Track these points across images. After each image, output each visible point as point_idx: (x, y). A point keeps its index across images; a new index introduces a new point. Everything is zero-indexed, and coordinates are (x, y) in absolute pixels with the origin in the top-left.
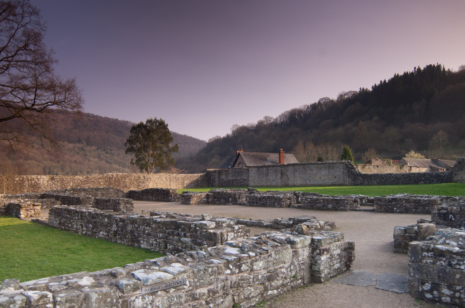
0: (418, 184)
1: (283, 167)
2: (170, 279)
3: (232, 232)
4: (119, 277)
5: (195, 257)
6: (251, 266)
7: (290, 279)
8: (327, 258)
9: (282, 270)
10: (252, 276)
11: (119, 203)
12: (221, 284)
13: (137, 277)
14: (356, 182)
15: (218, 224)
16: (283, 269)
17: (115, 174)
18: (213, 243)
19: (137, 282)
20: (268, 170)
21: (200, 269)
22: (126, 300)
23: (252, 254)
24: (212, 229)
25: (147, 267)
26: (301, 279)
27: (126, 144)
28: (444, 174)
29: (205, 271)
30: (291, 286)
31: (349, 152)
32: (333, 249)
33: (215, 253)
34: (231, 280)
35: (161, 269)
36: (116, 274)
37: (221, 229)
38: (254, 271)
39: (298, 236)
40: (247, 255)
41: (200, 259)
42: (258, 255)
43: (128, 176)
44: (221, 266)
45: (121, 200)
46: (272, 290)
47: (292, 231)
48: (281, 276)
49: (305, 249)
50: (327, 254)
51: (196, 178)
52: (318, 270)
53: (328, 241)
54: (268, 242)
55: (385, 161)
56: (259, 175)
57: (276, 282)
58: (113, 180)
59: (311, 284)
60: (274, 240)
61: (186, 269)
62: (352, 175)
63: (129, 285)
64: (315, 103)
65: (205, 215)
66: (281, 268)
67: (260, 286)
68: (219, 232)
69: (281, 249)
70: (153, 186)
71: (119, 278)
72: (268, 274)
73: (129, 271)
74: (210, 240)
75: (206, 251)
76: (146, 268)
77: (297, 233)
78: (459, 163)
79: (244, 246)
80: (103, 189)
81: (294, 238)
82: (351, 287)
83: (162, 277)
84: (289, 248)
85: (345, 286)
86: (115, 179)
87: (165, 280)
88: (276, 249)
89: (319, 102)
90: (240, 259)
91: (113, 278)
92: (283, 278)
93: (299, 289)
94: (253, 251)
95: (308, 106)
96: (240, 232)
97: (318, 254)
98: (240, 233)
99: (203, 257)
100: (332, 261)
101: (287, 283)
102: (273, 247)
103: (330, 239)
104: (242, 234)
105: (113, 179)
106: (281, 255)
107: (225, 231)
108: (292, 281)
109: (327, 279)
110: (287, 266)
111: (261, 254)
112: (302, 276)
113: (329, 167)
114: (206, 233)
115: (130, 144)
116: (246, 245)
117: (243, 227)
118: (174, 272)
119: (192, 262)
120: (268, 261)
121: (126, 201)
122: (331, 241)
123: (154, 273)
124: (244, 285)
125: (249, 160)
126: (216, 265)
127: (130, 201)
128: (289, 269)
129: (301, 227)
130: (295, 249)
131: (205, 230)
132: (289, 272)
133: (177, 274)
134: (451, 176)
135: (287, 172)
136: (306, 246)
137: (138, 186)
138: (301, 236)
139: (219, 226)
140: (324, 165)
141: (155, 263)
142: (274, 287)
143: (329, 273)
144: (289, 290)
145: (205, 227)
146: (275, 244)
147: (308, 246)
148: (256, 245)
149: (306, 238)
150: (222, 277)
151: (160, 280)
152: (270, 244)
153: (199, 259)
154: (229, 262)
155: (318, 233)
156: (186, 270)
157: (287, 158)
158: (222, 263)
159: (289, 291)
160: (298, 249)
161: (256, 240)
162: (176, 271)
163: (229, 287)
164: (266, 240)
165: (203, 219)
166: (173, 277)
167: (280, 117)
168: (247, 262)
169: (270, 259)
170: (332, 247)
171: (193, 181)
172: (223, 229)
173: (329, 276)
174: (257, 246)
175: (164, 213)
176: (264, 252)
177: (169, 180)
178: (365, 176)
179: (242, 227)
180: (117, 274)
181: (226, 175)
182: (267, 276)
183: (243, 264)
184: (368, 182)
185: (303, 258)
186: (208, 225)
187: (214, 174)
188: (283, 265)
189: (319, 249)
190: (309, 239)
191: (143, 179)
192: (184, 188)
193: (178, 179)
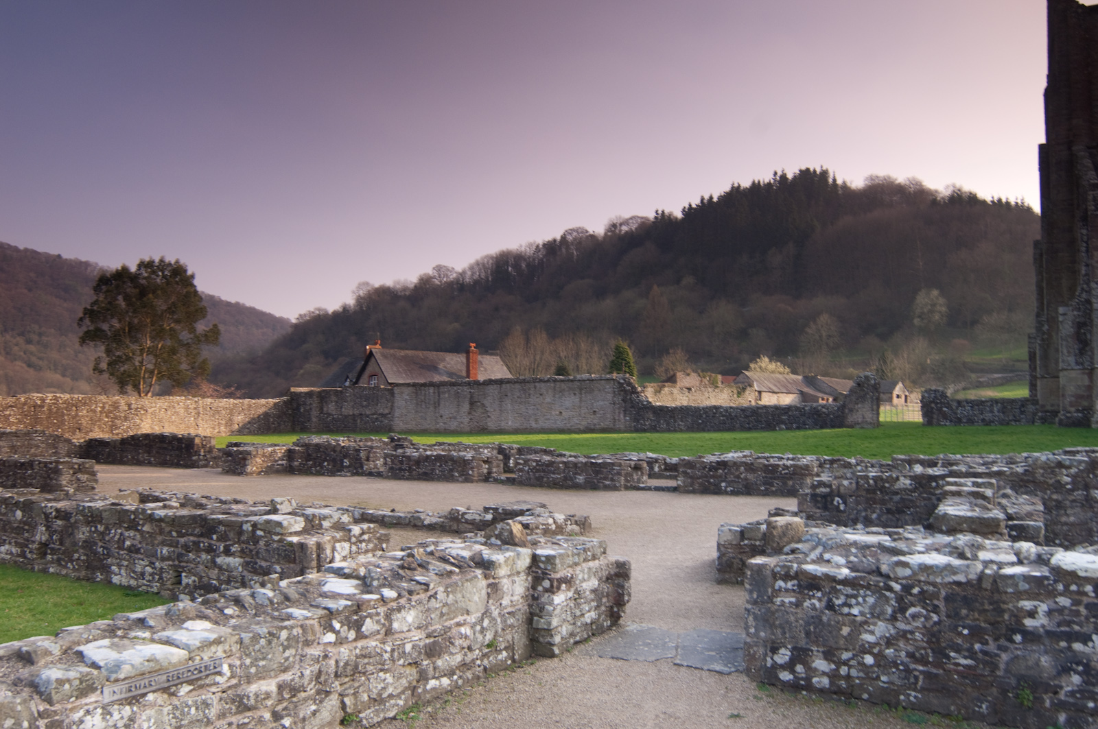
0: (774, 429)
1: (475, 386)
2: (180, 662)
3: (345, 541)
4: (42, 662)
5: (246, 605)
6: (386, 622)
7: (481, 650)
8: (566, 600)
9: (463, 630)
10: (389, 646)
11: (57, 471)
12: (312, 668)
13: (90, 658)
14: (642, 424)
15: (311, 521)
16: (465, 626)
17: (50, 396)
18: (298, 568)
19: (88, 674)
20: (439, 392)
21: (259, 635)
22: (57, 720)
23: (389, 593)
24: (297, 533)
25: (120, 633)
26: (506, 649)
27: (81, 319)
28: (827, 409)
29: (271, 638)
30: (482, 667)
31: (628, 355)
32: (580, 577)
33: (299, 594)
34: (338, 657)
35: (156, 637)
36: (33, 655)
37: (318, 535)
38: (393, 634)
39: (500, 549)
40: (378, 596)
41: (259, 610)
42: (404, 597)
43: (85, 403)
44: (312, 625)
45: (62, 462)
46: (437, 678)
47: (488, 537)
48: (459, 645)
49: (516, 578)
50: (569, 590)
51: (262, 410)
52: (546, 627)
53: (570, 561)
54: (428, 563)
55: (705, 377)
56: (417, 404)
57: (448, 658)
58: (43, 412)
59: (530, 661)
60: (444, 560)
61: (223, 634)
62: (632, 407)
63: (68, 681)
64: (555, 240)
65: (278, 500)
66: (459, 625)
67: (408, 670)
68: (311, 541)
69: (460, 580)
70: (152, 429)
71: (39, 664)
72: (427, 641)
73: (68, 645)
74: (290, 562)
75: (276, 588)
76: (116, 636)
77: (499, 543)
78: (859, 385)
79: (370, 574)
80: (15, 434)
81: (492, 554)
82: (620, 663)
83: (158, 657)
84: (480, 576)
85: (607, 662)
86: (50, 410)
87: (165, 664)
88: (448, 581)
89: (563, 238)
90: (359, 607)
91: (24, 666)
92: (463, 648)
93: (502, 673)
94: (391, 587)
95: (538, 246)
96: (364, 541)
97: (546, 590)
98: (364, 544)
99: (268, 602)
100: (578, 605)
101: (473, 661)
102: (440, 575)
103: (576, 554)
104: (371, 546)
105: (45, 409)
106: (459, 596)
107: (329, 538)
108: (484, 655)
109: (568, 647)
110: (474, 620)
111: (410, 592)
112: (508, 641)
113: (581, 389)
114: (280, 544)
115: (92, 321)
116: (376, 572)
117: (373, 528)
118: (189, 642)
119: (238, 616)
120: (428, 610)
121: (76, 466)
122: (577, 560)
123: (138, 647)
124: (370, 668)
125: (395, 369)
126: (299, 623)
127: (87, 466)
128: (478, 628)
129: (508, 527)
130: (494, 578)
131: (279, 537)
132: (477, 634)
133: (198, 648)
134: (843, 413)
135: (485, 398)
136: (518, 573)
137: (111, 426)
138: (508, 550)
139: (313, 526)
140: (571, 383)
141: (141, 622)
142: (443, 671)
143: (572, 635)
144: (478, 676)
145: (278, 530)
146: (445, 569)
147: (524, 571)
148: (401, 572)
149: (518, 554)
150: (315, 651)
151: (152, 664)
152: (434, 570)
153: (257, 610)
154: (331, 614)
155: (549, 541)
156: (221, 637)
157: (484, 366)
158: (315, 617)
159: (478, 678)
160: (501, 580)
161: (402, 559)
162: (195, 639)
163: (332, 676)
164: (424, 558)
165: (275, 511)
166: (187, 657)
167: (471, 268)
168: (378, 614)
169: (433, 604)
170: (580, 573)
171: (256, 416)
172: (323, 534)
173: (572, 641)
174: (404, 574)
175: (178, 496)
176: (418, 587)
177: (193, 414)
178: (661, 410)
179: (369, 528)
180: (36, 655)
181: (337, 402)
182: (425, 646)
183: (366, 617)
184: (668, 424)
185: (512, 601)
186: (285, 523)
187: (308, 402)
188: (466, 617)
189: (549, 579)
190: (526, 556)
191: (125, 411)
192: (233, 433)
193: (218, 412)
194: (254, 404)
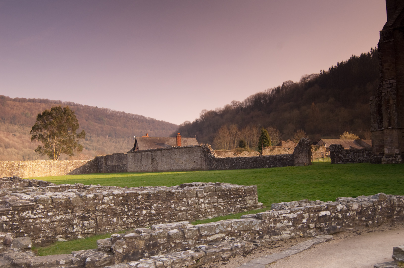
1: (153, 152)
14: (212, 167)
27: (31, 131)
51: (82, 165)
56: (135, 160)
62: (208, 159)
64: (279, 87)
78: (300, 144)
115: (35, 132)
134: (293, 159)
135: (156, 157)
167: (246, 101)
171: (79, 167)
177: (49, 167)
178: (219, 160)
181: (111, 160)
187: (102, 160)
191: (17, 167)
192: (68, 174)
193: (61, 166)
194: (78, 162)
